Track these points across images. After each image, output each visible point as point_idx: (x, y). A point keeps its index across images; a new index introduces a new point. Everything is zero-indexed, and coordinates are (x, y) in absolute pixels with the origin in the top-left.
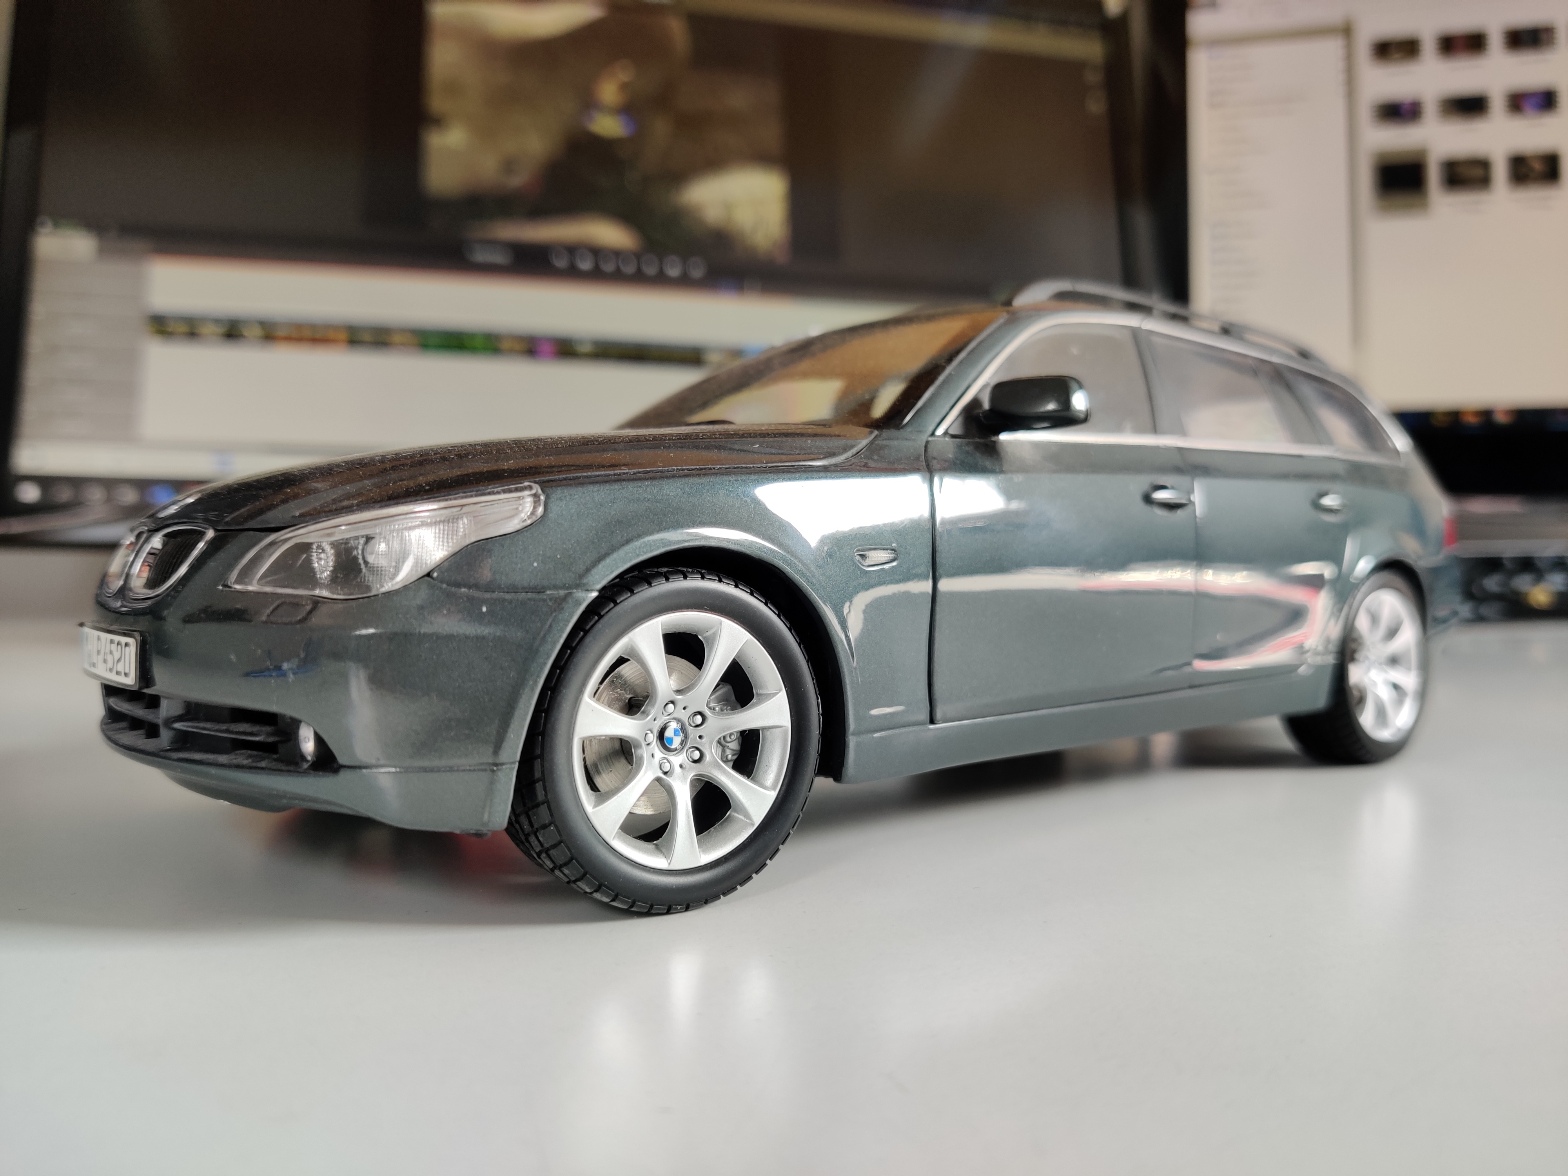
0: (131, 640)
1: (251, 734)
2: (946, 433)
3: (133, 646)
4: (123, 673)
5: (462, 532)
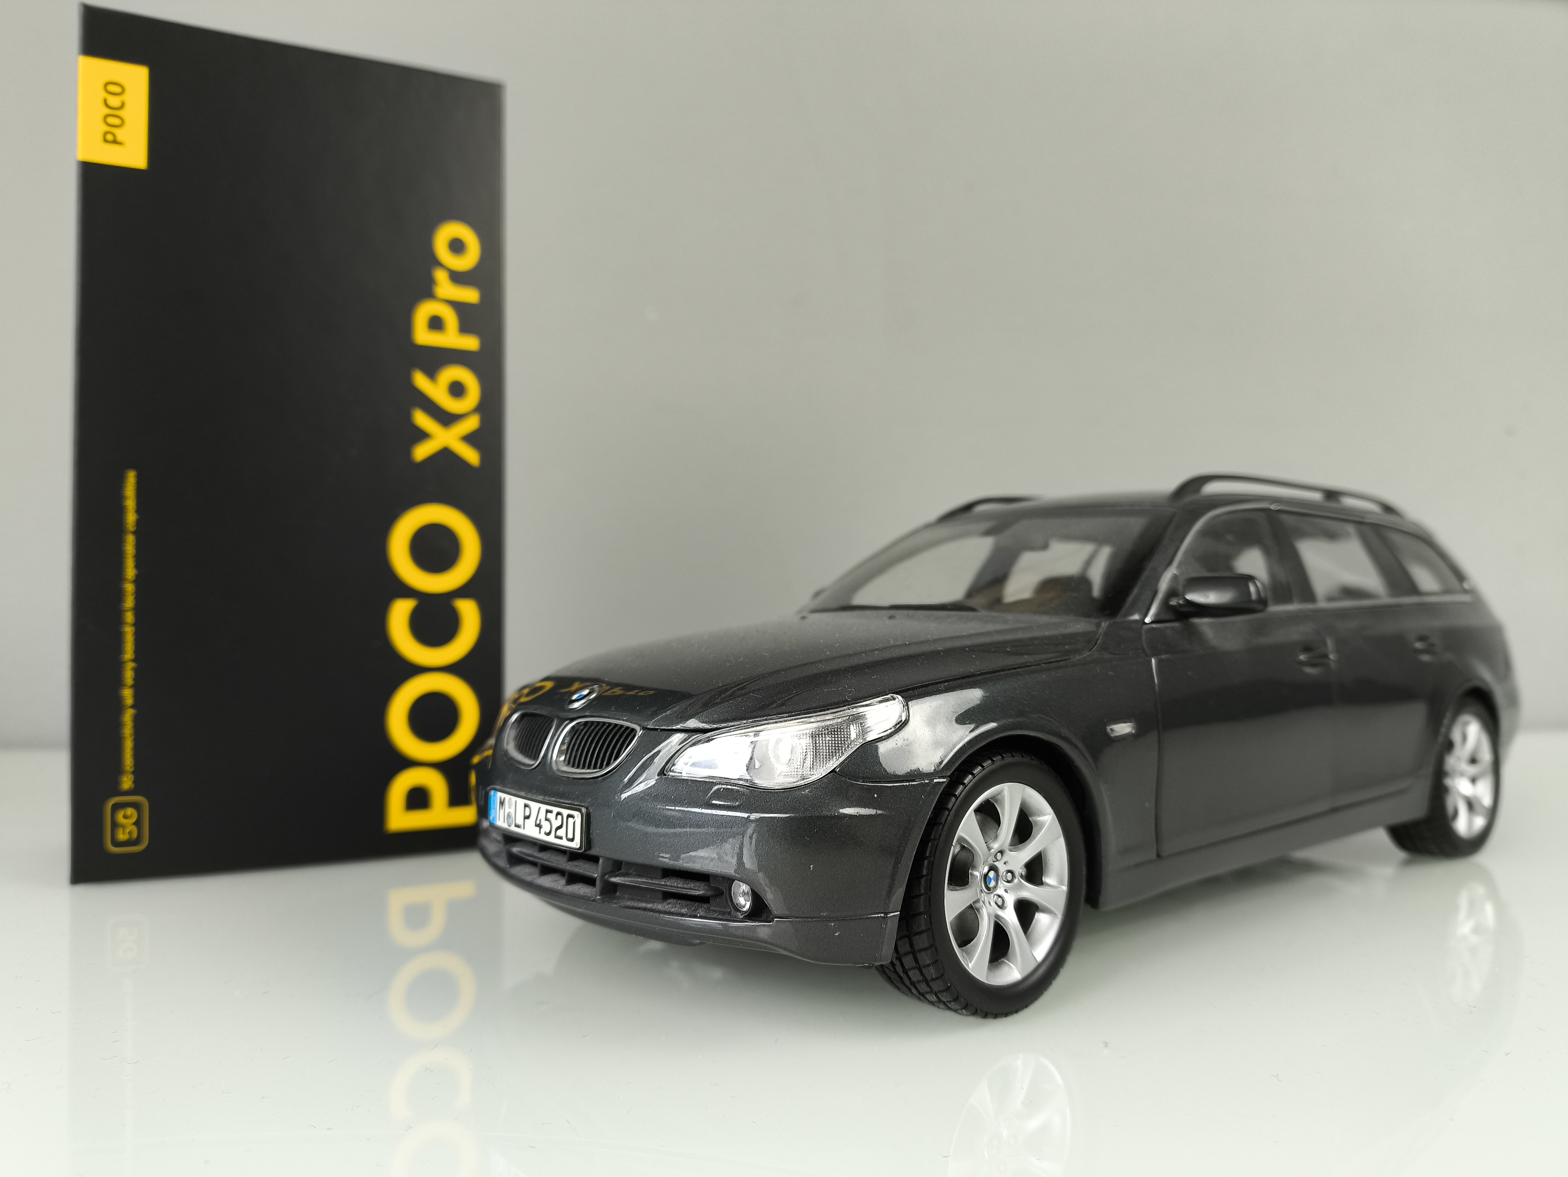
0: (576, 814)
1: (690, 890)
2: (1153, 622)
3: (578, 817)
4: (564, 838)
5: (853, 736)
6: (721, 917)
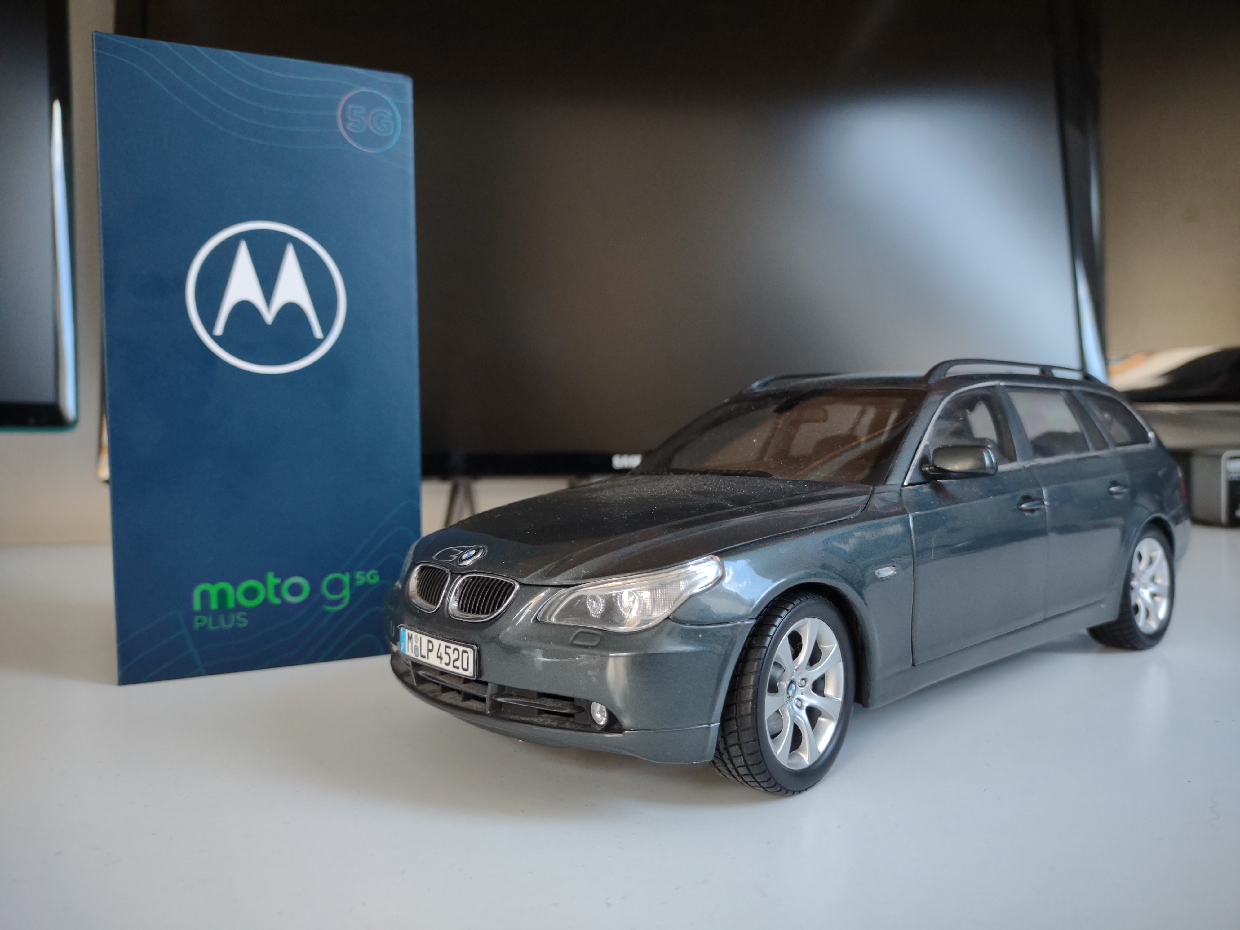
0: (469, 650)
1: (559, 708)
2: (910, 485)
3: (471, 653)
4: (460, 668)
5: (682, 590)
6: (583, 729)
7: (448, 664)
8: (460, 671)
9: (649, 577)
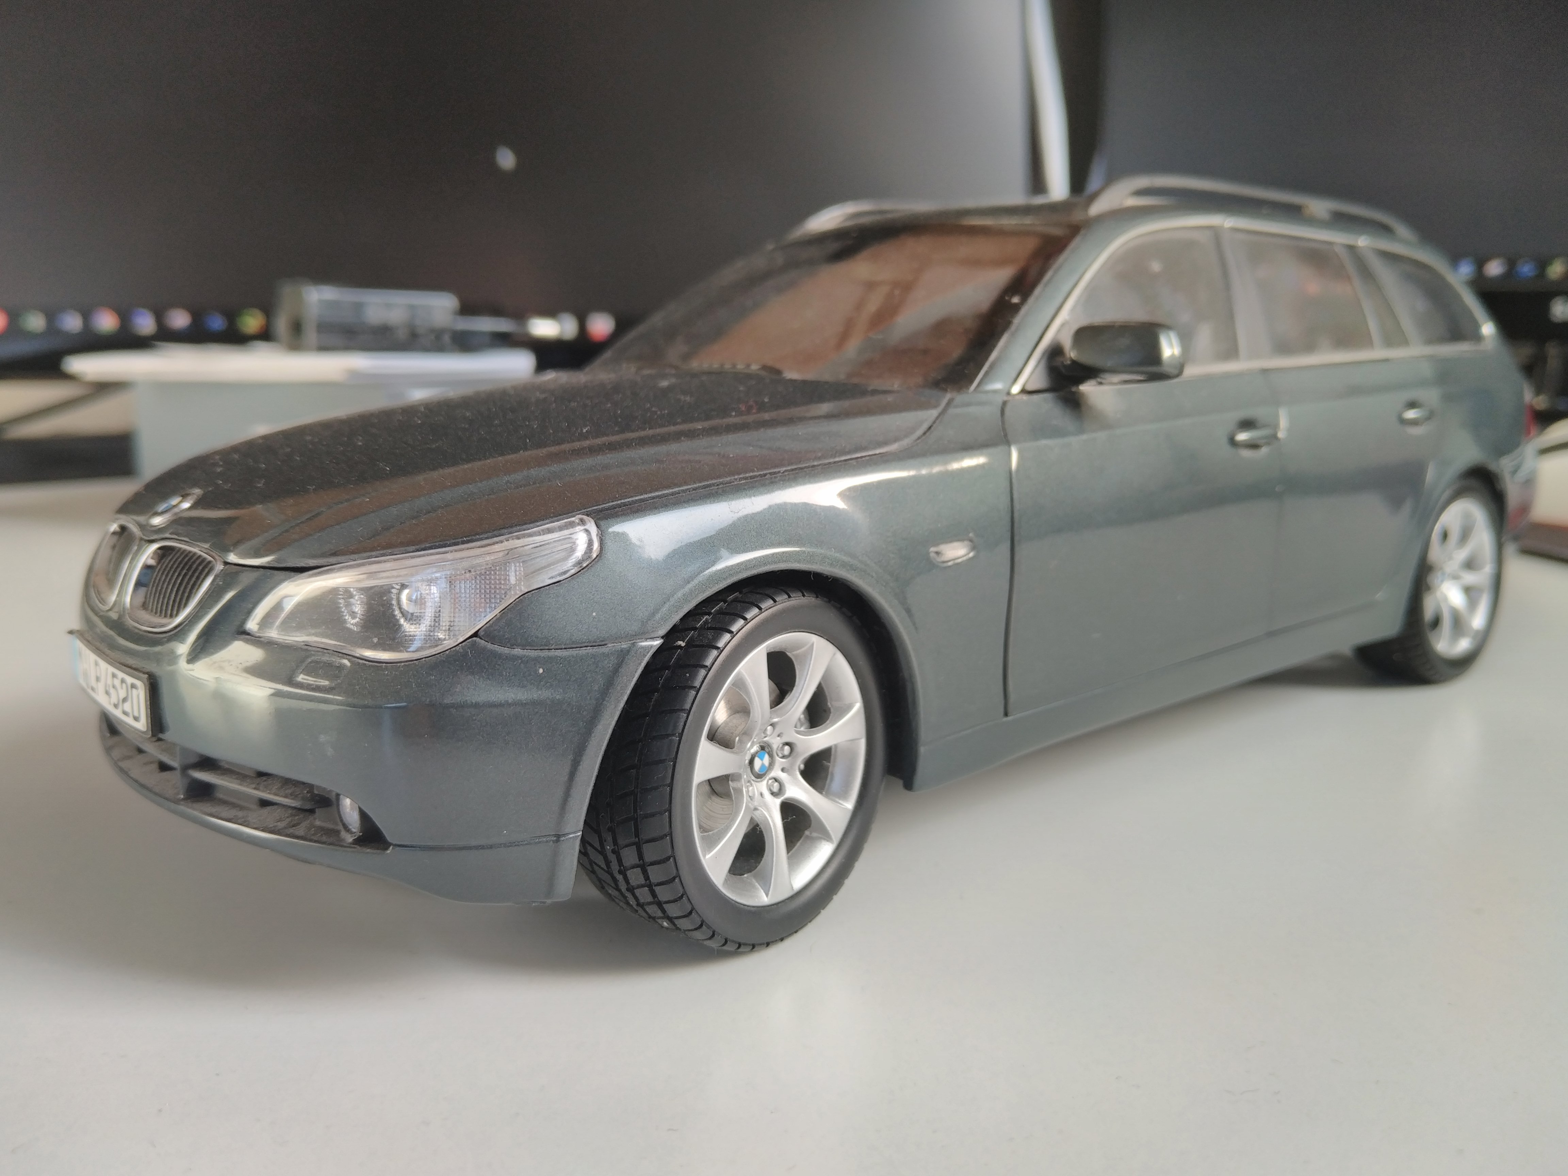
0: (138, 683)
1: (285, 797)
2: (1023, 392)
3: (142, 691)
4: (131, 715)
5: (513, 580)
6: (324, 838)
7: (116, 706)
8: (130, 721)
9: (447, 554)
